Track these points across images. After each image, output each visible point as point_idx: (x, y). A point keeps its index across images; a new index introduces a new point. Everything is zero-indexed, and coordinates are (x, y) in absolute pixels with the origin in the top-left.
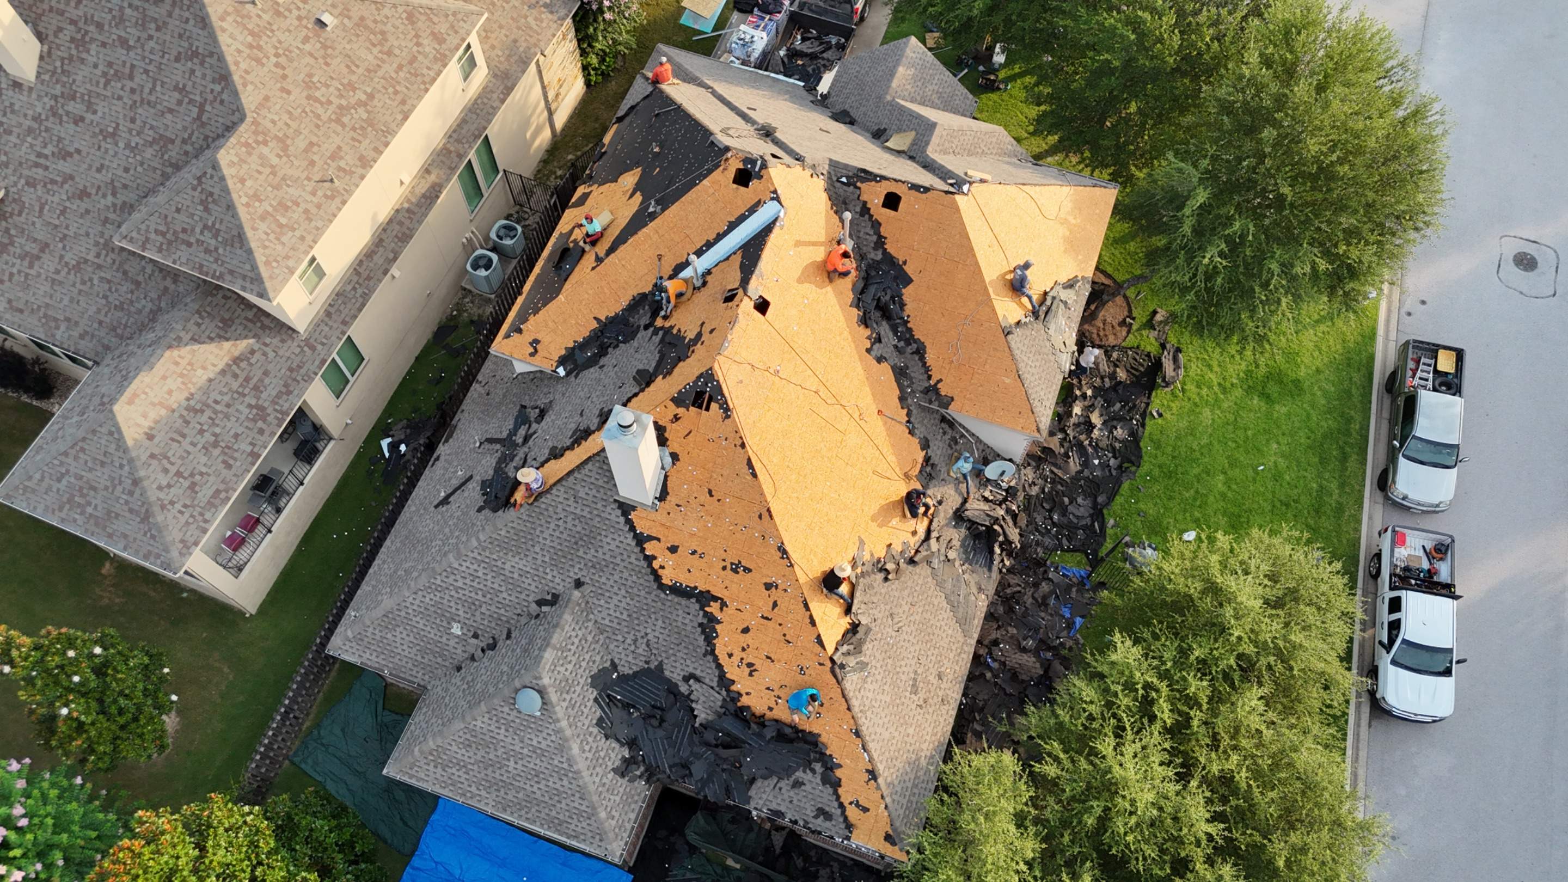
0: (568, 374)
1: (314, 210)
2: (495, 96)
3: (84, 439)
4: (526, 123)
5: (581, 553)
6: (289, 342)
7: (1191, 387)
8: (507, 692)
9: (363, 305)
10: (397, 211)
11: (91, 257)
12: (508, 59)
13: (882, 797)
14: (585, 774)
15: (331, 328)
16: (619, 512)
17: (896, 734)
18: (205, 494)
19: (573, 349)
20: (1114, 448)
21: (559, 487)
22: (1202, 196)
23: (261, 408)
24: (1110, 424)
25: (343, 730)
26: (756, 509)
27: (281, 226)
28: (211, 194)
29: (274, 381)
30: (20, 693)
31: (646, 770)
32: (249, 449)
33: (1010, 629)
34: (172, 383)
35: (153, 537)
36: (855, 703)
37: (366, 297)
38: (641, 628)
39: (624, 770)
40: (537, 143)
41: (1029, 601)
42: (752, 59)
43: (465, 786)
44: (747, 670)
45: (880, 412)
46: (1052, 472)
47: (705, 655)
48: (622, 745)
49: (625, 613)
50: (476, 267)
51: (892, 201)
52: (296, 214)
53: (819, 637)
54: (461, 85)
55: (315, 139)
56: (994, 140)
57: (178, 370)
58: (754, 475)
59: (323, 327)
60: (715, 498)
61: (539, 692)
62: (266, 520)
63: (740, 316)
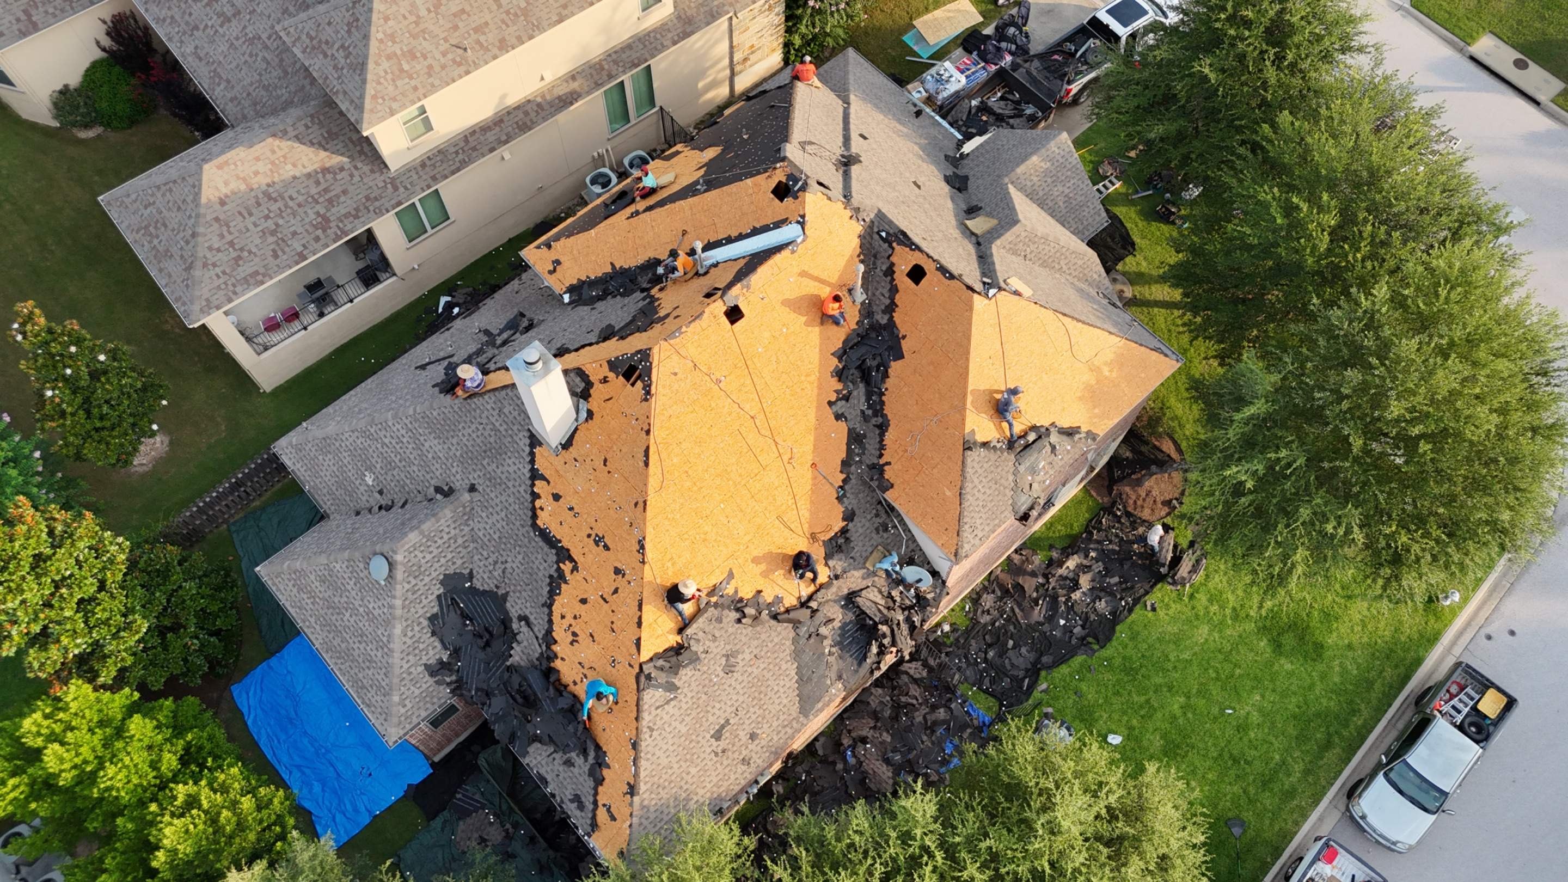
0: (569, 304)
1: (437, 69)
2: (670, 35)
3: (175, 182)
4: (703, 73)
5: (485, 463)
6: (377, 174)
7: (1202, 598)
8: (367, 551)
9: (458, 170)
10: (529, 101)
11: (264, 36)
12: (697, 8)
13: (631, 815)
14: (397, 655)
15: (420, 177)
16: (528, 441)
17: (676, 766)
18: (245, 270)
19: (584, 282)
20: (1087, 618)
21: (491, 394)
22: (1257, 408)
23: (327, 220)
24: (1096, 593)
25: (279, 522)
26: (636, 496)
27: (402, 70)
28: (357, 20)
29: (349, 202)
30: (23, 362)
31: (456, 682)
32: (300, 249)
33: (885, 734)
34: (262, 167)
35: (187, 286)
36: (646, 717)
37: (464, 164)
38: (504, 554)
39: (437, 670)
40: (710, 95)
41: (919, 719)
42: (940, 97)
43: (307, 614)
44: (571, 638)
45: (814, 465)
46: (1012, 609)
47: (543, 605)
48: (446, 648)
49: (498, 534)
50: (593, 182)
51: (917, 274)
52: (420, 66)
53: (639, 640)
54: (639, 13)
55: (468, 8)
56: (1080, 262)
57: (273, 158)
58: (647, 464)
59: (413, 173)
60: (607, 469)
61: (390, 564)
62: (305, 319)
63: (705, 315)
